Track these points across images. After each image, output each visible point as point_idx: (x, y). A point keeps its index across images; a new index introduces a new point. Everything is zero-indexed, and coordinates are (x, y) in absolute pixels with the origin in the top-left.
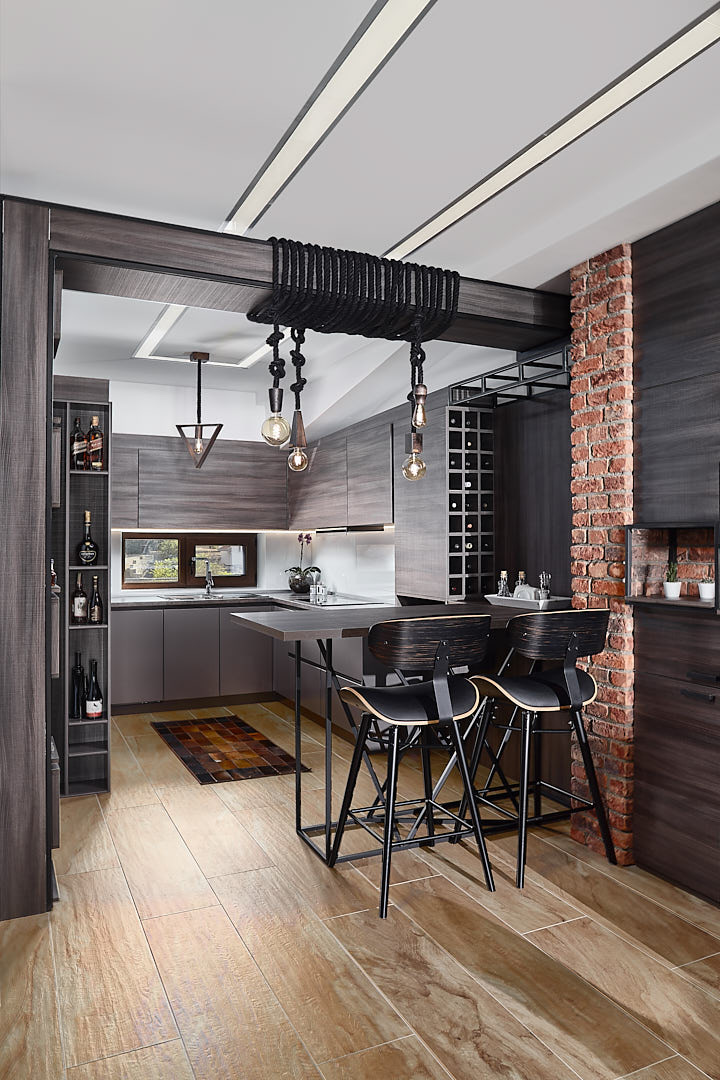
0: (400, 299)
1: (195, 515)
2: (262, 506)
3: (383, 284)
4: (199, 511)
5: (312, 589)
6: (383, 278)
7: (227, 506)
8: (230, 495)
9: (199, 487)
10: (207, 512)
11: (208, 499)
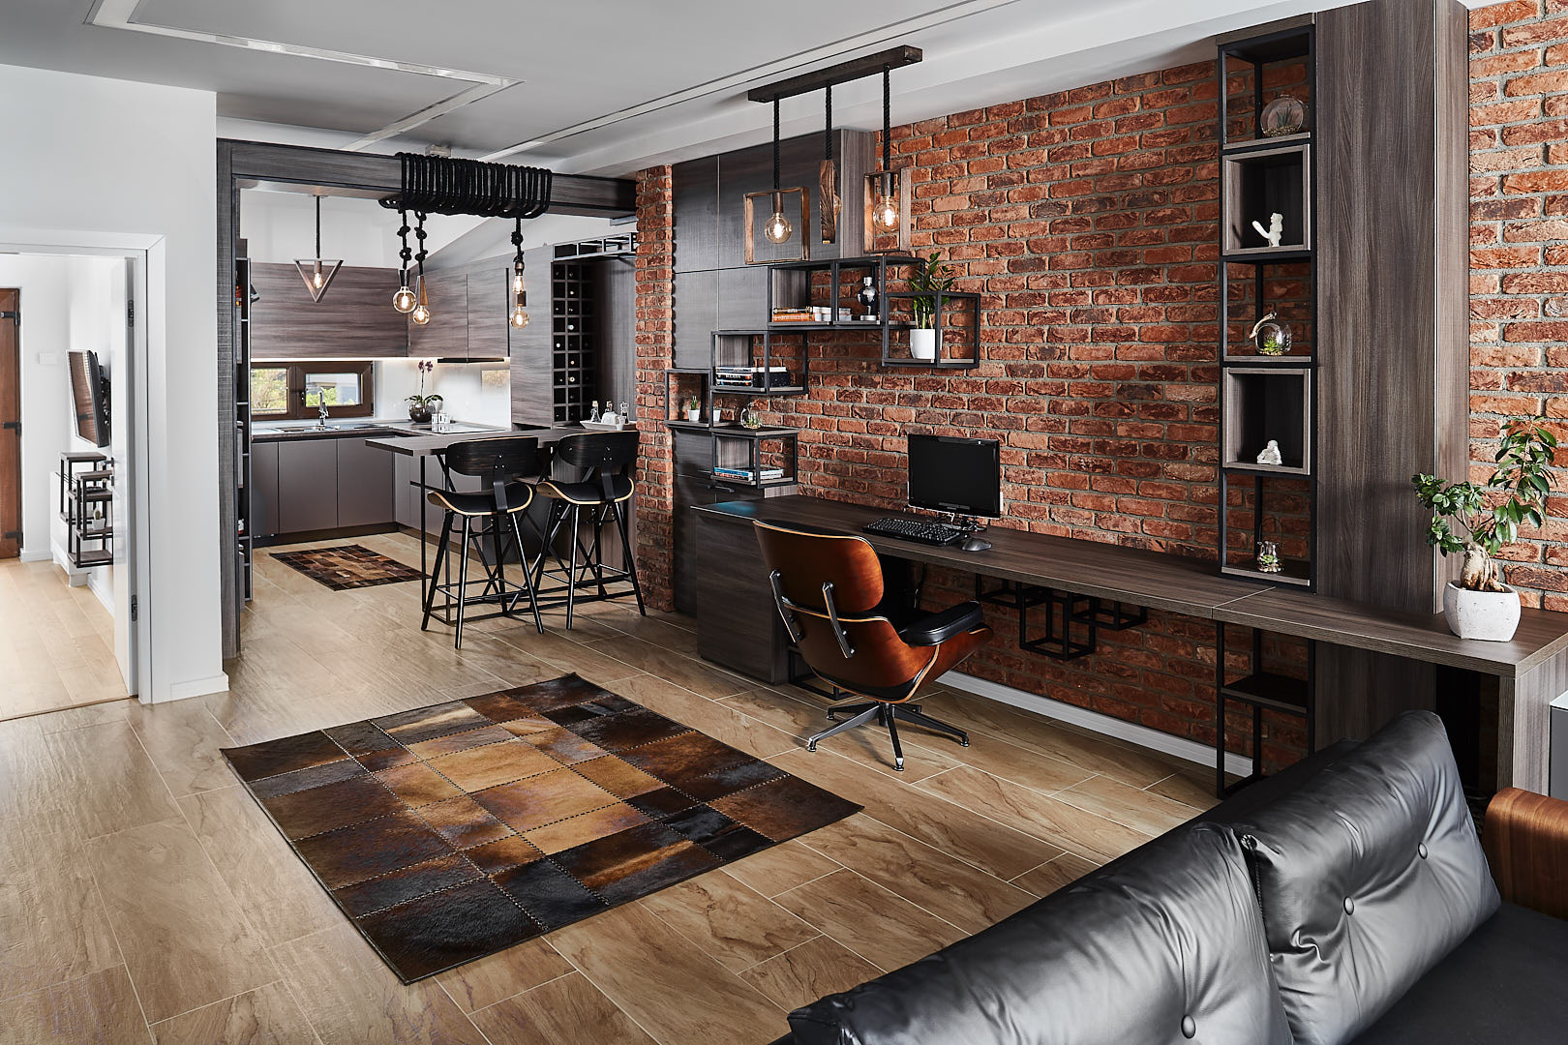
0: (504, 195)
1: (309, 344)
2: (380, 334)
3: (489, 184)
4: (312, 341)
5: (434, 417)
6: (489, 178)
7: (343, 335)
8: (345, 323)
9: (313, 316)
10: (321, 341)
11: (322, 328)
